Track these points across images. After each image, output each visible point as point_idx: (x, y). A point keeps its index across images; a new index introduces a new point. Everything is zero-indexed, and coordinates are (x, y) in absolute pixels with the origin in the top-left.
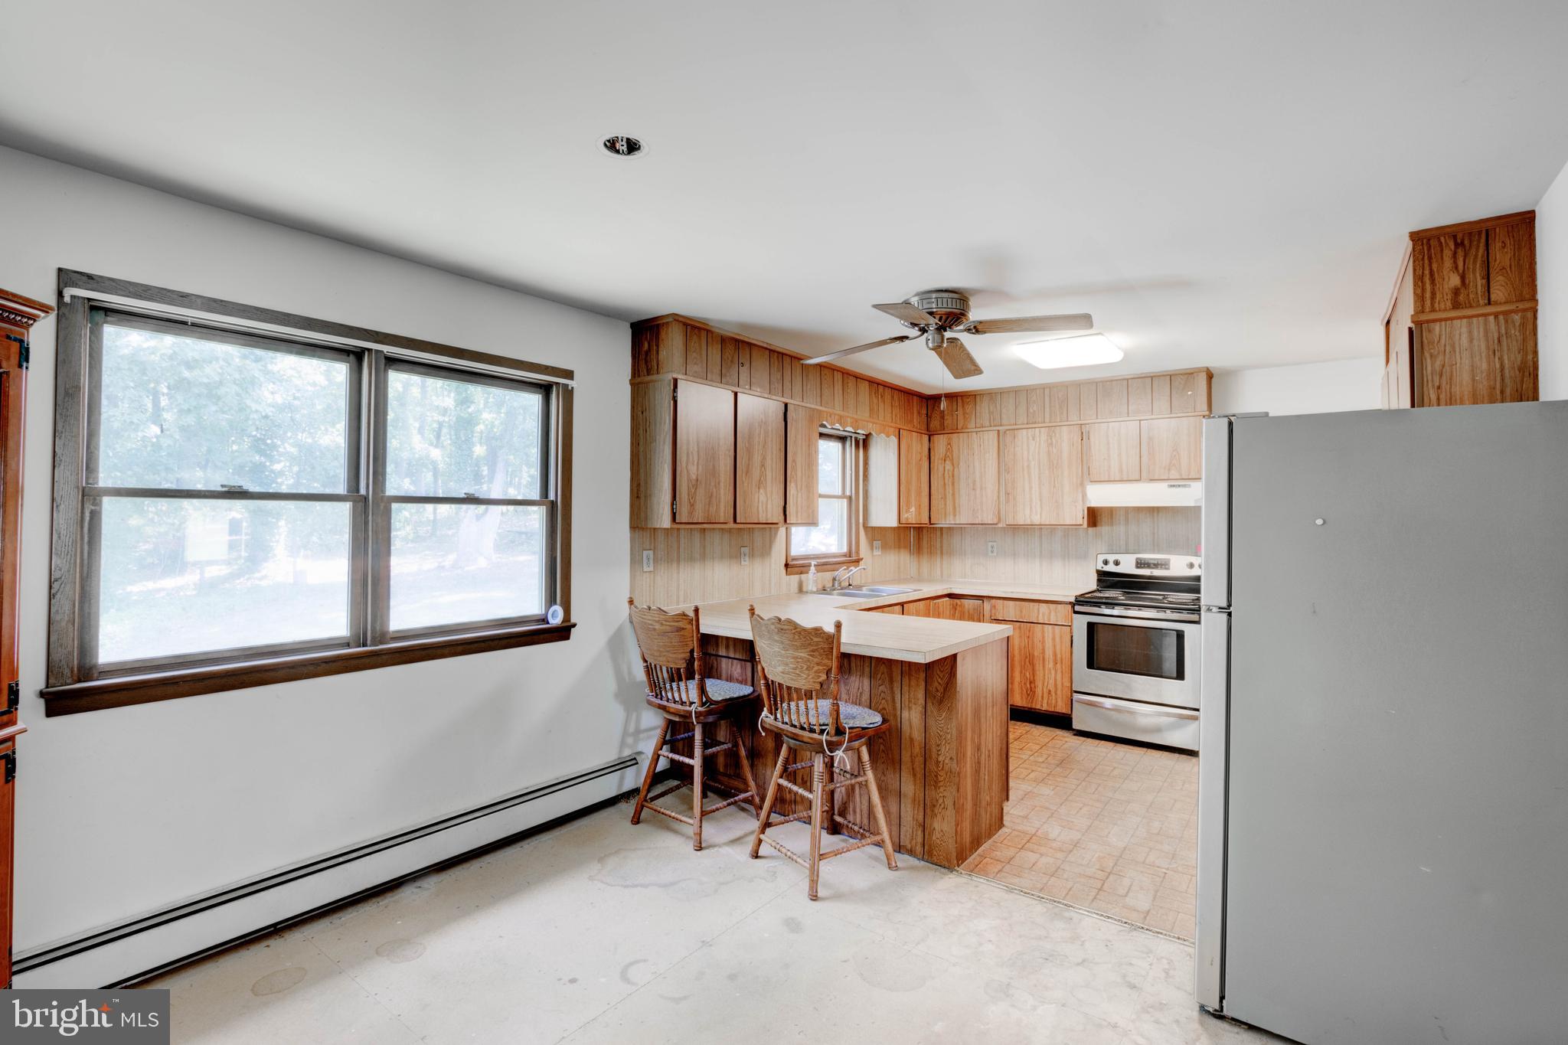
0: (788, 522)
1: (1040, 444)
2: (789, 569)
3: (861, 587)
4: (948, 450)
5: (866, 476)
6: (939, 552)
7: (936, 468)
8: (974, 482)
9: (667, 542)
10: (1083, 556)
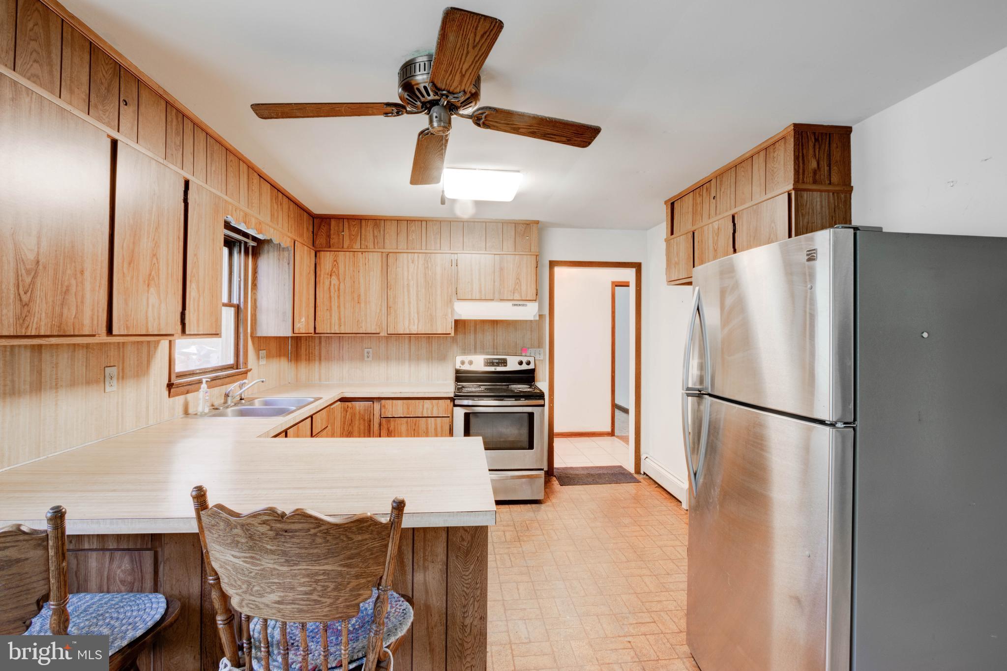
0: (187, 332)
1: (418, 267)
2: (172, 390)
3: (254, 399)
4: (334, 266)
5: (255, 285)
6: (317, 358)
7: (322, 281)
8: (359, 296)
10: (443, 358)
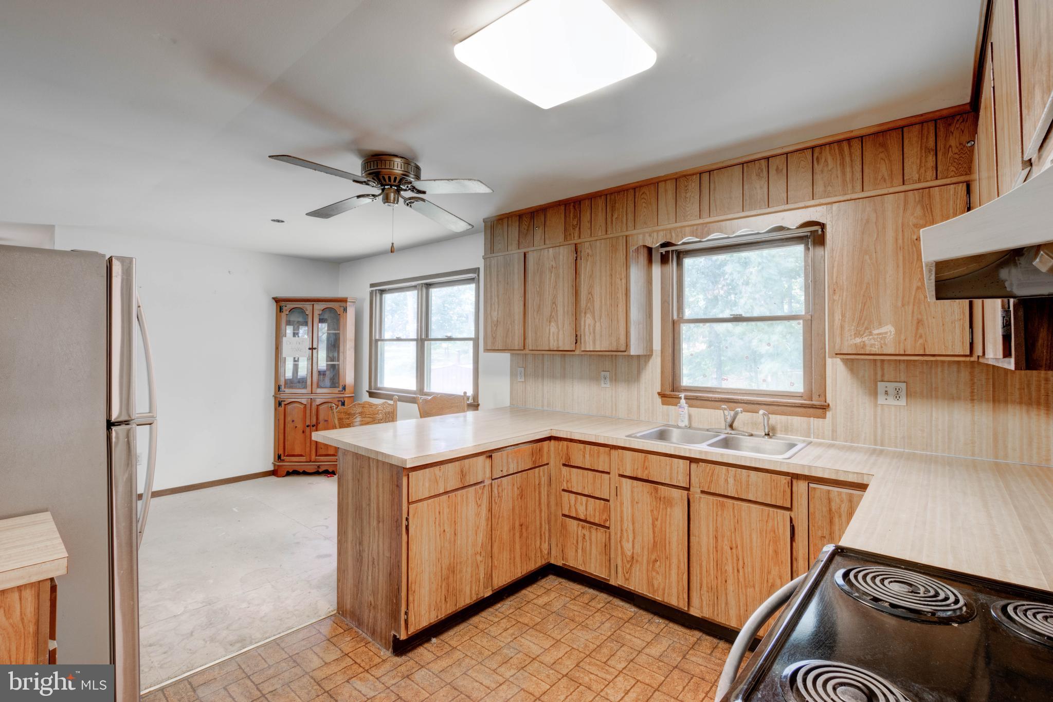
2: (665, 399)
9: (535, 363)
